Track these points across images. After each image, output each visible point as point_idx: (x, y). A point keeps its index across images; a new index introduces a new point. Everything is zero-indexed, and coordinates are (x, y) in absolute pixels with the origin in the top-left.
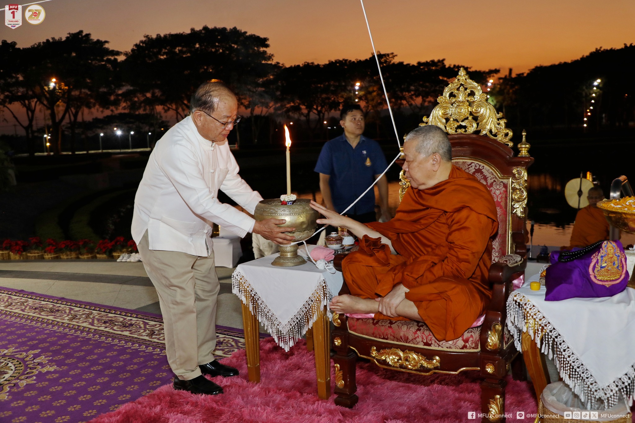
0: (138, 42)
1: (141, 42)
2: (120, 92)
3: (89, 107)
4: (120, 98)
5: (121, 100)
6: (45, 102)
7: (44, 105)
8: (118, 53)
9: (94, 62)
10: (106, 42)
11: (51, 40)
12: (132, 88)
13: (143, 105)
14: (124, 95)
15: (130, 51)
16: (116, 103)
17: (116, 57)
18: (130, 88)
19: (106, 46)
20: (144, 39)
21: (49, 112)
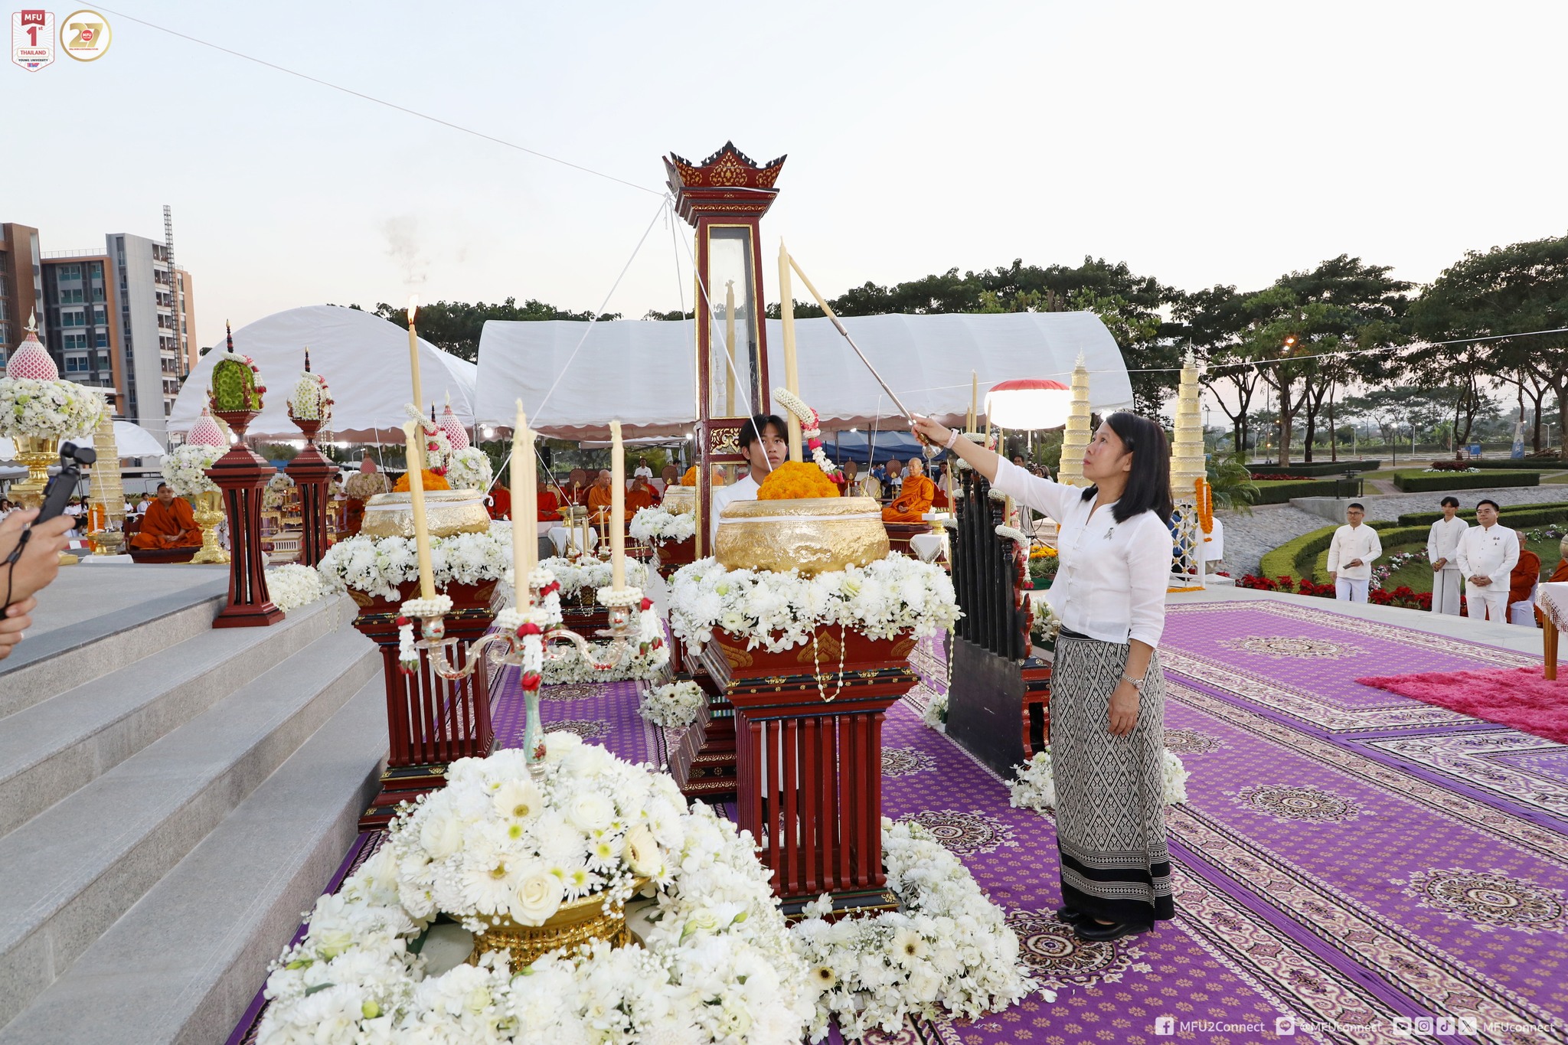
0: (1451, 267)
1: (1459, 264)
2: (1405, 353)
3: (1344, 383)
4: (1404, 364)
5: (1406, 368)
6: (1272, 378)
7: (1269, 382)
8: (1407, 287)
9: (1361, 306)
10: (1387, 268)
11: (1291, 276)
12: (1429, 346)
13: (1448, 374)
14: (1412, 359)
15: (1433, 283)
16: (1393, 373)
17: (1403, 293)
18: (1424, 345)
19: (1387, 275)
20: (1463, 259)
21: (1277, 393)
